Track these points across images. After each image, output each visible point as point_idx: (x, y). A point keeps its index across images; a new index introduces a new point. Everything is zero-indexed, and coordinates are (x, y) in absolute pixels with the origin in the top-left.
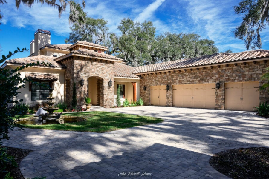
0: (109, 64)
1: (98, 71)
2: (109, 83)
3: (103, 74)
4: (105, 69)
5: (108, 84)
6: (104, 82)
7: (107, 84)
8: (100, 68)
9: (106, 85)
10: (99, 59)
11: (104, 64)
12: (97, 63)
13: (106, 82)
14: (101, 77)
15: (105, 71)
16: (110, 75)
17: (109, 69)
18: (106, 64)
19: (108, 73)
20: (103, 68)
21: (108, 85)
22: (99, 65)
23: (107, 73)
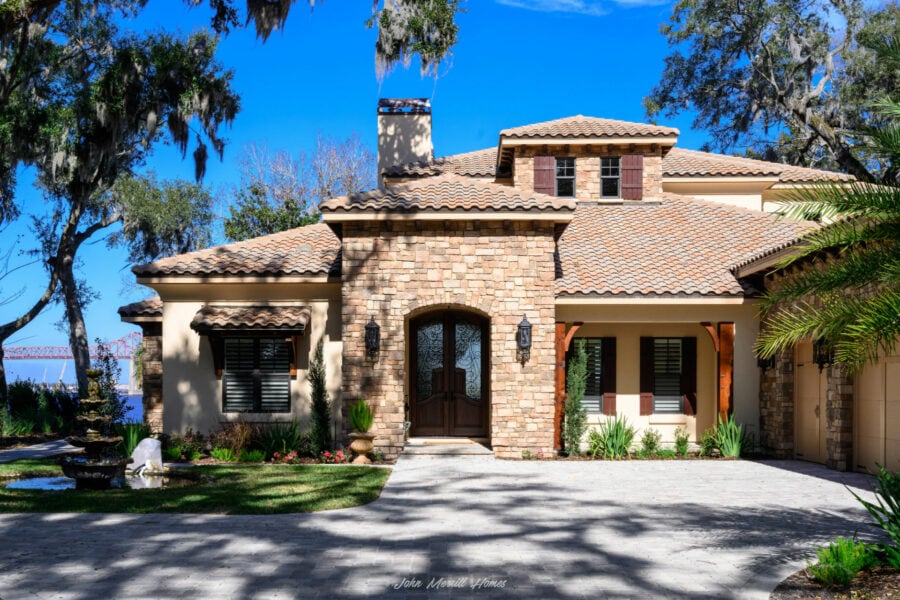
0: (520, 238)
1: (460, 277)
2: (524, 334)
3: (491, 291)
4: (501, 264)
5: (518, 337)
6: (494, 329)
7: (513, 337)
8: (471, 260)
9: (503, 344)
10: (465, 222)
11: (492, 238)
12: (456, 240)
13: (509, 328)
14: (474, 305)
15: (498, 273)
16: (530, 294)
17: (524, 261)
18: (506, 238)
19: (519, 281)
20: (488, 259)
21: (514, 345)
22: (464, 249)
23: (509, 285)
